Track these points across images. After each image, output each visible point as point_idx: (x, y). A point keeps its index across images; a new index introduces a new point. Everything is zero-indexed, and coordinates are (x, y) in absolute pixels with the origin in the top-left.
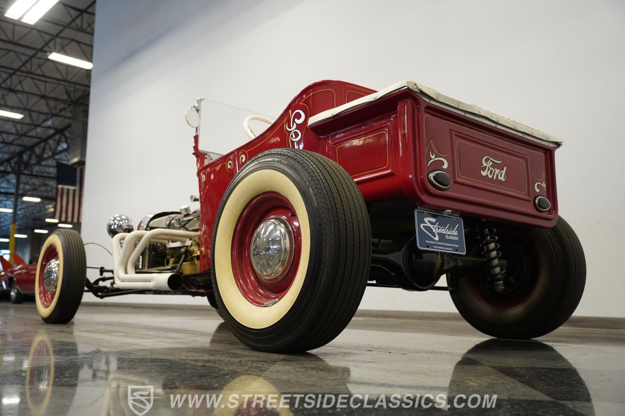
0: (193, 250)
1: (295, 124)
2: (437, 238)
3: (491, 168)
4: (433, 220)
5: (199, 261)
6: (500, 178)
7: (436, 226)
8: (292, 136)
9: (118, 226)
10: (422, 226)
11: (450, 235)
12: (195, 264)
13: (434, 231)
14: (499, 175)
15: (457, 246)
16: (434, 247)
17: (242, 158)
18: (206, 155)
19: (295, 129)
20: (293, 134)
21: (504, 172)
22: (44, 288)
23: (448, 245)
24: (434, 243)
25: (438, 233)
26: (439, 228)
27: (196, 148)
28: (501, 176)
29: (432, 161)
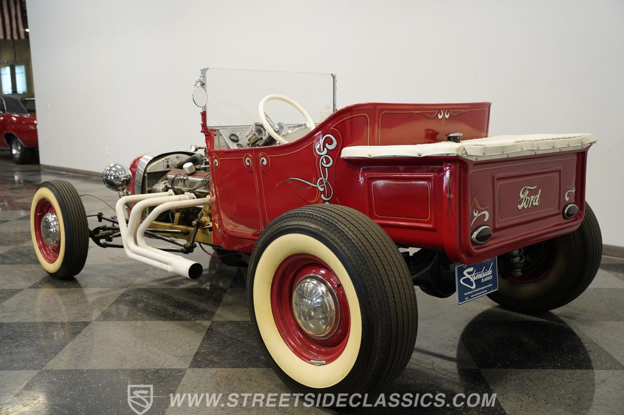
0: (204, 221)
1: (325, 149)
2: (474, 287)
3: (527, 198)
4: (471, 269)
5: (212, 232)
6: (534, 204)
7: (474, 274)
8: (322, 161)
9: (114, 178)
10: (461, 281)
11: (486, 277)
12: (208, 235)
13: (472, 280)
14: (534, 201)
15: (491, 285)
17: (263, 161)
18: (215, 130)
19: (326, 154)
20: (324, 159)
21: (538, 196)
22: (43, 242)
23: (483, 288)
24: (471, 292)
25: (475, 281)
26: (475, 277)
27: (204, 126)
28: (535, 202)
29: (475, 219)
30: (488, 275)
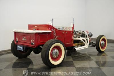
4: (19, 46)
15: (22, 49)
16: (19, 49)
29: (16, 39)
30: (21, 48)
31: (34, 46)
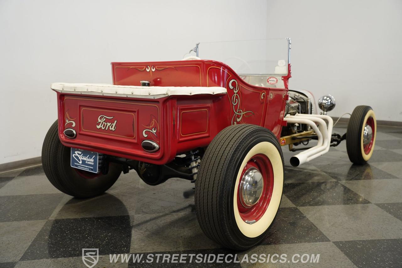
2: (81, 162)
3: (104, 123)
4: (80, 153)
6: (111, 129)
7: (81, 156)
10: (73, 155)
11: (89, 161)
13: (80, 158)
14: (111, 126)
15: (93, 168)
16: (79, 167)
21: (114, 124)
23: (87, 166)
24: (79, 164)
25: (82, 160)
26: (82, 157)
29: (67, 123)
30: (91, 161)
31: (158, 155)
